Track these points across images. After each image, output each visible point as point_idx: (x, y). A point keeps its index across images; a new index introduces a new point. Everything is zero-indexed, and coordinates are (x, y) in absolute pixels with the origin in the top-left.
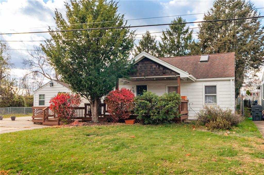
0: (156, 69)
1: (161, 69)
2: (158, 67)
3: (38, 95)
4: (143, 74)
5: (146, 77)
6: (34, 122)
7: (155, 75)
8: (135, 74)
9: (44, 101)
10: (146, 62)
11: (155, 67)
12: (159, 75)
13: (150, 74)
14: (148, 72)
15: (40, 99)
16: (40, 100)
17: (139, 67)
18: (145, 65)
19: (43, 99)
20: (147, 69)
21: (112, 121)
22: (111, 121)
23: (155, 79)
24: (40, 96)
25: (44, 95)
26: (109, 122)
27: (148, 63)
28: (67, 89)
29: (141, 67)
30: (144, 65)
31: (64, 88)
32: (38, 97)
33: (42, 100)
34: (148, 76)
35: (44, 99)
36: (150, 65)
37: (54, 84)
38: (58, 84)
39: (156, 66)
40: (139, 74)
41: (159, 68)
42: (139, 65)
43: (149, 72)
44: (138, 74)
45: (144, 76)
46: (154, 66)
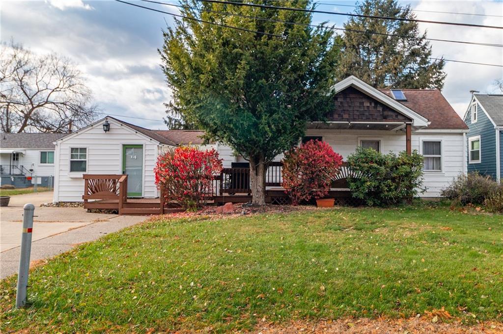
0: (370, 109)
1: (380, 109)
2: (373, 105)
3: (68, 148)
4: (346, 116)
5: (351, 122)
6: (88, 209)
7: (368, 119)
8: (331, 114)
9: (86, 161)
10: (352, 96)
11: (369, 105)
12: (376, 120)
13: (359, 116)
14: (356, 112)
15: (72, 158)
16: (72, 160)
17: (337, 103)
18: (350, 100)
19: (80, 158)
20: (353, 108)
21: (282, 202)
22: (280, 202)
23: (368, 126)
24: (72, 152)
25: (84, 150)
26: (275, 203)
27: (354, 96)
28: (147, 139)
29: (341, 103)
30: (348, 100)
31: (139, 135)
32: (69, 152)
33: (79, 160)
34: (354, 120)
35: (86, 158)
36: (358, 101)
37: (111, 125)
38: (123, 127)
39: (371, 104)
40: (339, 117)
41: (375, 107)
42: (339, 100)
43: (358, 114)
44: (336, 116)
45: (348, 120)
46: (367, 104)
